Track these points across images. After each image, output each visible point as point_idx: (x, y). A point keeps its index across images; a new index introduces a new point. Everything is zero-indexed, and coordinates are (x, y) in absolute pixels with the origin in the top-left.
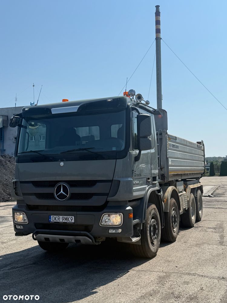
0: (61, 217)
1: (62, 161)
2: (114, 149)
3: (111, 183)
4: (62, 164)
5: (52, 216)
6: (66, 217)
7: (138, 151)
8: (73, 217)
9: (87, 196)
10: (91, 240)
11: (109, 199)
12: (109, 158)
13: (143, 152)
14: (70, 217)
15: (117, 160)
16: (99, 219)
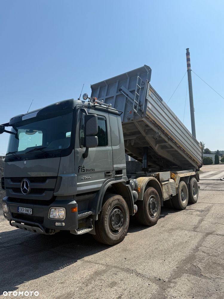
0: (24, 208)
1: (26, 160)
2: (60, 147)
3: (56, 179)
4: (25, 162)
5: (20, 207)
6: (27, 209)
7: (84, 149)
8: (31, 209)
9: (40, 191)
10: (42, 231)
11: (55, 194)
12: (55, 156)
13: (90, 149)
14: (30, 209)
15: (61, 157)
16: (48, 212)
